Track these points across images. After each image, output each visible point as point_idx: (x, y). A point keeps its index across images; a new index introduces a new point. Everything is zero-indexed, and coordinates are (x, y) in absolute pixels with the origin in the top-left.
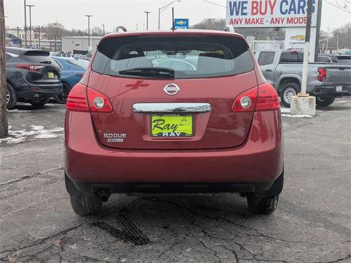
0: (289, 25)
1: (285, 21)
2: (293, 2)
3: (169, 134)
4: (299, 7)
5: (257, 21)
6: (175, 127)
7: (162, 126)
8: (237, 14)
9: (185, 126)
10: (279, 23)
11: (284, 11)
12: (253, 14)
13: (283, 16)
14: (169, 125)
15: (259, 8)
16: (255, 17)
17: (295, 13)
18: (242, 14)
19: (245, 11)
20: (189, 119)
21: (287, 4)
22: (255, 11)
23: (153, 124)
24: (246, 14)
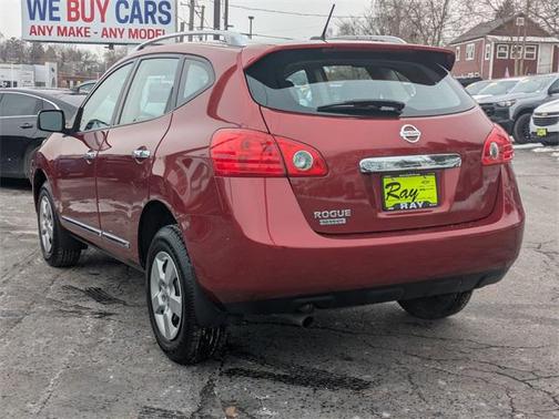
0: (132, 40)
1: (126, 33)
2: (136, 4)
3: (409, 204)
4: (147, 13)
5: (79, 32)
6: (414, 194)
7: (397, 193)
8: (43, 18)
9: (427, 191)
10: (115, 36)
11: (123, 18)
12: (70, 19)
13: (121, 26)
14: (406, 191)
15: (80, 10)
16: (75, 25)
17: (141, 22)
18: (52, 18)
19: (55, 14)
20: (432, 179)
21: (127, 7)
22: (73, 14)
23: (387, 191)
24: (58, 19)
